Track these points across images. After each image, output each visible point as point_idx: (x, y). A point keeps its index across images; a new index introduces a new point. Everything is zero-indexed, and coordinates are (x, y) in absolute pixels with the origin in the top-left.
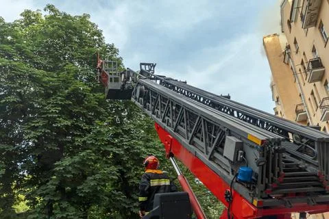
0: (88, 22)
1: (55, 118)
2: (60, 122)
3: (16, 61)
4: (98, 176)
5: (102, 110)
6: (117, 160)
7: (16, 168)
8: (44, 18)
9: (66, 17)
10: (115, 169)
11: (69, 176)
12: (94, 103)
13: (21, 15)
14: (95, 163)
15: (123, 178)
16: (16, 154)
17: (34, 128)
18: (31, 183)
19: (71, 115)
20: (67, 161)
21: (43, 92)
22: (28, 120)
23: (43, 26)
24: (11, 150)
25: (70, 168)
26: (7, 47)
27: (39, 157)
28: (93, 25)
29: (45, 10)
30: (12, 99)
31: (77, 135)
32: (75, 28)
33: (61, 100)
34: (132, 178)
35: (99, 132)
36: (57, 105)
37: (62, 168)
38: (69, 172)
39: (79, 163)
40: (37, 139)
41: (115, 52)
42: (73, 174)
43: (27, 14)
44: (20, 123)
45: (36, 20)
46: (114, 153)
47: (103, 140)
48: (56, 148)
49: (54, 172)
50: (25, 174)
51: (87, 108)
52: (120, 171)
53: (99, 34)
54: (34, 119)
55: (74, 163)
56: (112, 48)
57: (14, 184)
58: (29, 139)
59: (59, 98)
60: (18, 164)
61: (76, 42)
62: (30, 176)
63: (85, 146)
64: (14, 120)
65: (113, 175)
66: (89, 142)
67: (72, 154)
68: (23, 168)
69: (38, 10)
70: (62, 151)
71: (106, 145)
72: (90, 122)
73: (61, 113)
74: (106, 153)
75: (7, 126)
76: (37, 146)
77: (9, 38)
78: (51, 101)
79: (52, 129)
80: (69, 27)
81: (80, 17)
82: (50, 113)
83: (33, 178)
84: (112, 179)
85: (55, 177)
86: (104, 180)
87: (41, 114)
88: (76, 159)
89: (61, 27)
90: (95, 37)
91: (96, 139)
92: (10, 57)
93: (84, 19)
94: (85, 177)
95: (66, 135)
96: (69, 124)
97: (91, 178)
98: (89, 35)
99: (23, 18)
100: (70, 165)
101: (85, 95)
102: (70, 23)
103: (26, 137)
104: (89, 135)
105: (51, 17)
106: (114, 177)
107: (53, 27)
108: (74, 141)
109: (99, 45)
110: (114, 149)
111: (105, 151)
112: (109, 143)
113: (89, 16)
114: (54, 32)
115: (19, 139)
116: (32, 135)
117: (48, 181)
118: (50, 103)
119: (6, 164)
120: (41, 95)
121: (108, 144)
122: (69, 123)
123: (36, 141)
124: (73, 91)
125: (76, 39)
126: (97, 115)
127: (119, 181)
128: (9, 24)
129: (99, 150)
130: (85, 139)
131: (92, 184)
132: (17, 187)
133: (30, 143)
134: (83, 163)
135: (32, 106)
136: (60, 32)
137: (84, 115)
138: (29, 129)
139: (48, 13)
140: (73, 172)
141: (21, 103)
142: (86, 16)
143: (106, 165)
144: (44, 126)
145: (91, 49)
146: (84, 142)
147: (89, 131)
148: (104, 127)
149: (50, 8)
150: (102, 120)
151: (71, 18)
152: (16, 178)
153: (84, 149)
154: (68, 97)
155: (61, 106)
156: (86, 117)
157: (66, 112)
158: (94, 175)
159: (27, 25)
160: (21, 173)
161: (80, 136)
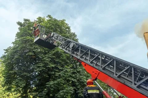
0: (65, 23)
1: (48, 63)
2: (50, 65)
3: (33, 38)
4: (65, 91)
5: (68, 61)
6: (73, 84)
7: (30, 83)
8: (46, 21)
9: (55, 20)
10: (73, 88)
11: (52, 89)
12: (65, 58)
13: (37, 19)
14: (64, 85)
15: (76, 93)
16: (31, 77)
17: (39, 67)
18: (35, 91)
19: (55, 63)
20: (52, 83)
21: (44, 51)
22: (37, 63)
23: (46, 24)
24: (28, 75)
25: (53, 86)
26: (30, 32)
27: (40, 80)
28: (67, 24)
29: (47, 17)
30: (31, 54)
31: (57, 72)
32: (59, 25)
33: (51, 56)
34: (80, 93)
35: (66, 71)
36: (49, 58)
37: (49, 86)
38: (52, 88)
39: (57, 84)
40: (40, 72)
41: (75, 36)
42: (54, 89)
43: (40, 18)
44: (33, 64)
45: (43, 21)
46: (72, 81)
47: (68, 75)
48: (47, 76)
49: (46, 87)
50: (34, 86)
51: (62, 60)
52: (75, 89)
53: (69, 28)
54: (39, 63)
55: (54, 84)
56: (74, 34)
57: (29, 90)
58: (36, 71)
59: (50, 55)
60: (31, 82)
61: (59, 31)
62: (36, 88)
63: (60, 77)
64: (31, 63)
65: (72, 91)
66: (62, 75)
67: (54, 80)
68: (33, 84)
69: (44, 17)
70: (50, 78)
71: (69, 77)
72: (63, 66)
73: (50, 61)
74: (68, 81)
75: (28, 65)
76: (39, 75)
77: (32, 28)
78: (47, 56)
79: (46, 68)
80: (56, 24)
81: (61, 20)
82: (46, 61)
83: (37, 88)
84: (71, 93)
85: (46, 89)
86: (67, 93)
87: (42, 61)
88: (56, 82)
89: (53, 24)
90: (67, 29)
91: (65, 74)
92: (31, 36)
93: (63, 22)
94: (59, 91)
95: (52, 71)
96: (54, 66)
97: (61, 91)
98: (64, 28)
99: (38, 20)
100: (53, 85)
101: (61, 54)
102: (57, 23)
103: (35, 71)
104: (62, 72)
105: (49, 20)
106: (72, 92)
107: (50, 24)
108: (55, 74)
109: (69, 33)
110: (72, 79)
111: (68, 79)
112: (71, 76)
113: (65, 20)
114: (50, 26)
115: (32, 71)
116: (38, 70)
117: (43, 91)
118: (46, 57)
119: (26, 81)
120: (43, 53)
121: (70, 77)
122: (53, 66)
123: (39, 72)
124: (56, 52)
125: (58, 30)
126: (66, 63)
127: (74, 94)
128: (32, 22)
129: (66, 79)
130: (60, 73)
131: (62, 94)
132: (30, 92)
133: (37, 73)
135: (38, 57)
136: (52, 26)
137: (60, 63)
138: (37, 67)
139: (48, 19)
140: (54, 88)
141: (34, 56)
142: (64, 20)
143: (68, 86)
144: (43, 66)
145: (65, 34)
146: (60, 75)
147: (62, 70)
148: (68, 69)
149: (49, 16)
150: (68, 66)
151: (58, 21)
152: (30, 88)
153: (59, 78)
154: (54, 55)
155: (51, 58)
156: (61, 64)
157: (53, 61)
158: (63, 90)
159: (39, 23)
160: (32, 86)
161: (58, 72)
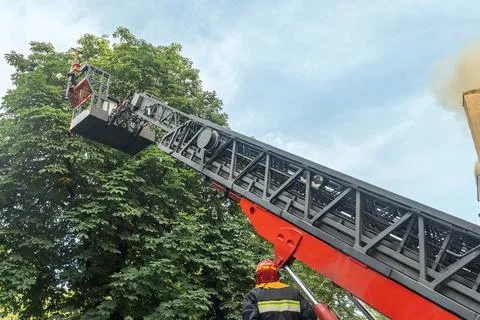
0: (178, 57)
1: (116, 203)
2: (124, 210)
3: (65, 111)
4: (177, 303)
5: (191, 196)
6: (210, 280)
7: (52, 277)
8: (112, 49)
9: (145, 47)
10: (206, 294)
11: (132, 298)
12: (178, 184)
13: (79, 42)
14: (175, 280)
15: (218, 311)
16: (55, 255)
17: (85, 217)
18: (72, 303)
19: (143, 201)
20: (131, 274)
21: (102, 160)
22: (76, 204)
23: (110, 60)
24: (47, 247)
25: (135, 286)
26: (55, 89)
27: (89, 264)
28: (185, 61)
29: (115, 35)
30: (56, 168)
31: (149, 234)
32: (158, 66)
33: (129, 176)
34: (232, 311)
35: (184, 231)
36: (121, 183)
37: (121, 284)
38: (132, 292)
39: (149, 278)
40: (88, 234)
41: (217, 105)
42: (139, 296)
43: (88, 40)
44: (63, 206)
45: (100, 51)
46: (205, 267)
47: (189, 244)
48: (115, 251)
49: (109, 289)
50: (66, 288)
51: (169, 191)
52: (213, 298)
53: (193, 75)
54: (86, 201)
55: (140, 278)
56: (212, 98)
57: (47, 302)
58: (76, 233)
59: (126, 172)
60: (56, 271)
61: (156, 87)
62: (73, 293)
63: (160, 251)
64: (56, 202)
65: (202, 303)
66: (168, 246)
67: (139, 263)
68: (63, 278)
69: (104, 36)
70: (124, 256)
71: (193, 253)
72: (171, 214)
73: (127, 195)
74: (191, 267)
75: (45, 209)
76: (86, 245)
77: (59, 76)
78: (114, 175)
79: (111, 220)
80: (149, 63)
81: (166, 48)
82: (109, 194)
83: (77, 295)
84: (200, 310)
85: (109, 298)
86: (186, 311)
87: (96, 195)
88: (145, 271)
89: (137, 62)
90: (187, 80)
91: (178, 242)
92: (58, 105)
93: (171, 52)
94: (156, 302)
95: (131, 232)
96: (139, 214)
97: (165, 305)
98: (178, 76)
99: (81, 46)
100: (134, 281)
101: (166, 170)
102: (151, 58)
103: (72, 230)
104: (168, 235)
105: (124, 47)
106: (203, 307)
107: (124, 62)
108: (142, 242)
109: (193, 94)
110: (206, 262)
111: (191, 262)
112: (199, 250)
113: (180, 47)
114: (126, 70)
115: (61, 231)
116: (80, 227)
117: (99, 303)
118: (111, 179)
119: (38, 269)
120: (100, 167)
121: (197, 252)
122: (137, 212)
123: (87, 237)
124: (148, 162)
125: (156, 81)
126: (184, 203)
127: (210, 314)
128: (60, 55)
129: (181, 260)
130: (161, 240)
131: (167, 315)
132: (51, 307)
133: (77, 240)
134: (155, 278)
135: (83, 182)
136: (135, 70)
137: (162, 202)
138: (77, 217)
139: (118, 41)
140: (138, 293)
141: (69, 176)
142: (175, 47)
143: (191, 286)
144: (100, 215)
145: (180, 98)
146: (160, 245)
147: (168, 228)
148: (191, 224)
149: (123, 32)
150: (191, 212)
151: (153, 50)
152: (51, 292)
153: (158, 257)
154: (139, 172)
155: (127, 184)
156: (166, 206)
157: (134, 194)
158: (172, 300)
159: (87, 57)
160: (60, 286)
161: (154, 235)
